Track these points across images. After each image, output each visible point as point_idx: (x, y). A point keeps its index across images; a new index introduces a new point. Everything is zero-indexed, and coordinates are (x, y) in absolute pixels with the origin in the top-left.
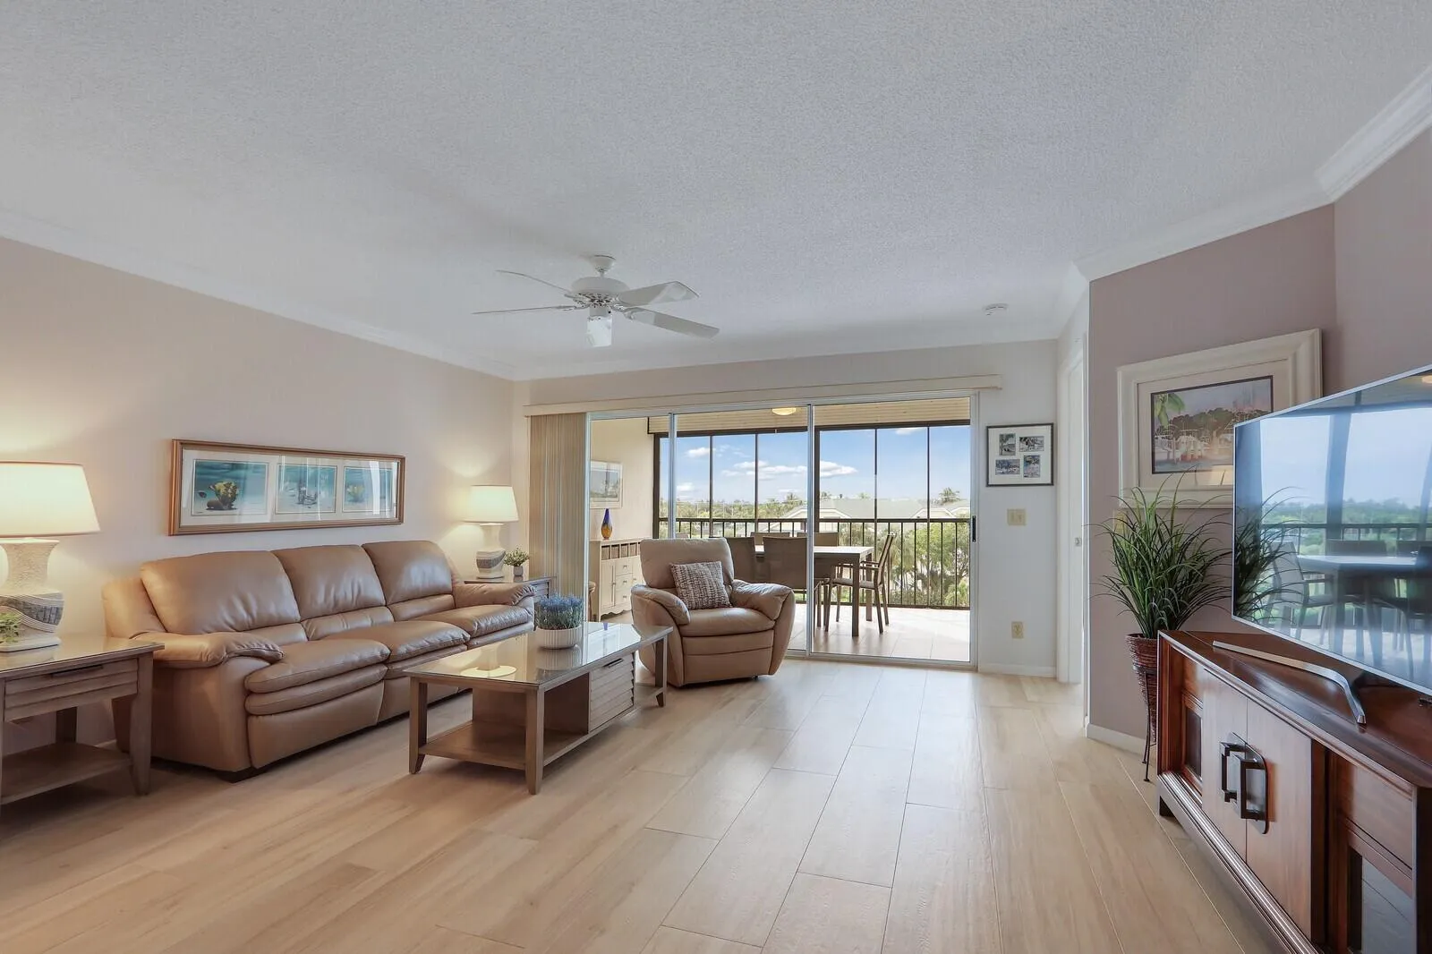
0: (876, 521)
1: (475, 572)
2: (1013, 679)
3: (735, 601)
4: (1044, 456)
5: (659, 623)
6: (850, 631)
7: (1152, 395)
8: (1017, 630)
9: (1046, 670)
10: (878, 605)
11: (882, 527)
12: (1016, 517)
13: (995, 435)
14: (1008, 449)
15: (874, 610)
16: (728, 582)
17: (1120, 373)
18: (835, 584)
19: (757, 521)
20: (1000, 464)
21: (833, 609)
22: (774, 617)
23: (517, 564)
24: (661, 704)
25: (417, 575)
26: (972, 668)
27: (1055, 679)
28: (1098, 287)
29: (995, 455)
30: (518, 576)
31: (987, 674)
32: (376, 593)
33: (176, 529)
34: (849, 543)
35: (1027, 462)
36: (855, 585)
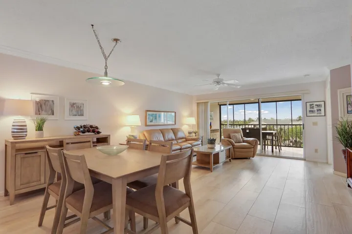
0: (277, 125)
1: (187, 135)
2: (315, 163)
3: (244, 141)
4: (323, 109)
5: (229, 145)
6: (271, 151)
7: (347, 96)
8: (316, 151)
9: (325, 161)
10: (278, 146)
11: (279, 127)
12: (315, 124)
13: (308, 104)
14: (313, 108)
15: (277, 147)
16: (242, 137)
17: (339, 91)
18: (267, 140)
19: (245, 125)
20: (310, 111)
21: (266, 146)
22: (253, 146)
23: (195, 133)
24: (230, 161)
25: (180, 135)
26: (304, 160)
27: (327, 163)
28: (332, 72)
29: (308, 109)
30: (196, 136)
31: (308, 161)
32: (174, 137)
33: (146, 125)
34: (270, 130)
35: (318, 111)
36: (272, 140)
